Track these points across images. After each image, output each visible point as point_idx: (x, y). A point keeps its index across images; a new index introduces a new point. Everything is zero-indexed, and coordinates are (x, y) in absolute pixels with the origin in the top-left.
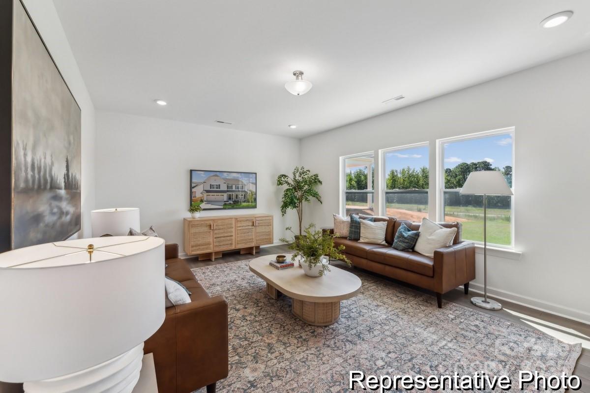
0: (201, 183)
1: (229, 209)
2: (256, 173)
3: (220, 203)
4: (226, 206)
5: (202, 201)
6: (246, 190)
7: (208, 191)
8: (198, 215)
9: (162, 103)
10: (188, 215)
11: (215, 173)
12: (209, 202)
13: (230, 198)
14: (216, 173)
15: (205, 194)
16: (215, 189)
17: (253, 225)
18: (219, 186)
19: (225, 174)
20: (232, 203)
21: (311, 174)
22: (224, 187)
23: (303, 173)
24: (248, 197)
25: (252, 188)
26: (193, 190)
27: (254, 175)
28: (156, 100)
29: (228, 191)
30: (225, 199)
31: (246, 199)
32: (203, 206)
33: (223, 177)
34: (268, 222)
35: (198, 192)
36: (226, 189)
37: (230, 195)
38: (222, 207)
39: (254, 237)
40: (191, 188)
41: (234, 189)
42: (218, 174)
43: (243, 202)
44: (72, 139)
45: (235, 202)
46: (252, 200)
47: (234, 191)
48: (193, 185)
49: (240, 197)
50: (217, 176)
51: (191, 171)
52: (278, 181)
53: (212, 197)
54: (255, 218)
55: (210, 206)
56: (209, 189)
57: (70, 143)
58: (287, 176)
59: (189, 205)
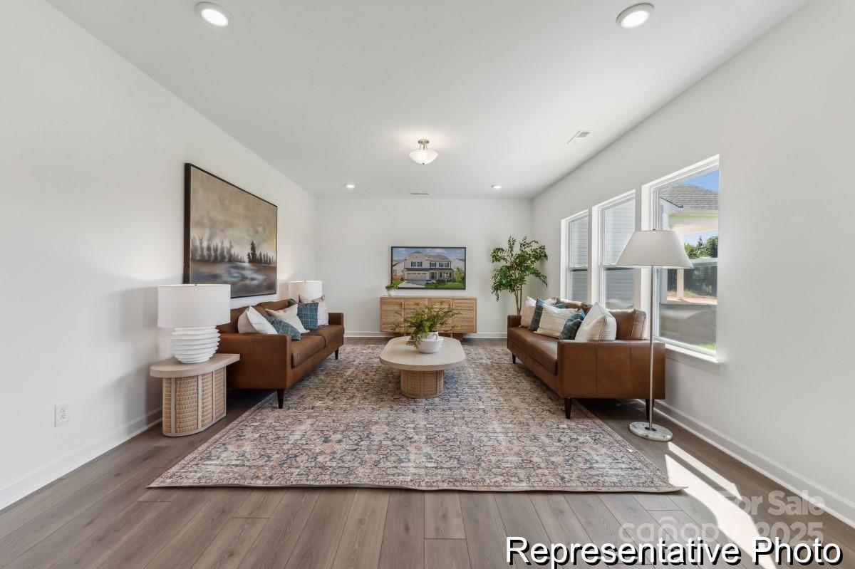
0: (402, 261)
1: (431, 289)
2: (465, 248)
3: (421, 282)
4: (428, 286)
5: (402, 280)
7: (408, 269)
8: (394, 293)
9: (351, 186)
10: (385, 293)
11: (416, 250)
12: (410, 281)
13: (433, 277)
14: (418, 249)
15: (406, 273)
16: (416, 267)
18: (421, 264)
19: (428, 250)
20: (435, 282)
21: (535, 246)
23: (524, 245)
24: (455, 276)
25: (461, 265)
26: (394, 268)
27: (463, 250)
28: (346, 185)
29: (430, 269)
30: (428, 278)
31: (452, 279)
32: (403, 284)
33: (425, 253)
34: (471, 305)
35: (399, 269)
36: (428, 267)
37: (433, 273)
38: (424, 287)
40: (392, 266)
41: (438, 266)
42: (420, 250)
43: (448, 281)
44: (260, 229)
45: (439, 280)
46: (460, 279)
47: (438, 269)
48: (394, 263)
49: (445, 276)
50: (419, 252)
51: (392, 248)
52: (493, 256)
53: (413, 275)
54: (453, 299)
55: (410, 285)
56: (410, 267)
57: (257, 232)
58: (503, 250)
59: (388, 283)
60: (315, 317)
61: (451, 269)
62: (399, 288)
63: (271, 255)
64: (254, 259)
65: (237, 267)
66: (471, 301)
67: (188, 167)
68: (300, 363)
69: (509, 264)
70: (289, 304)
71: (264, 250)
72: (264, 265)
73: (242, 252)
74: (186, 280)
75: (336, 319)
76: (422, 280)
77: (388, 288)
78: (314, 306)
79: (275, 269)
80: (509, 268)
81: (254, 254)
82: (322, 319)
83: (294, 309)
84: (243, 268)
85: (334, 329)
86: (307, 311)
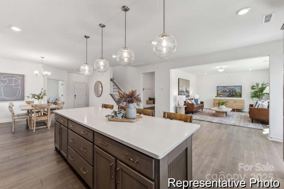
0: (220, 90)
4: (228, 96)
5: (220, 95)
6: (237, 91)
7: (222, 92)
8: (218, 98)
9: (205, 74)
10: (215, 98)
12: (222, 95)
13: (230, 94)
14: (225, 87)
16: (224, 91)
17: (235, 102)
18: (226, 91)
19: (228, 87)
22: (228, 91)
23: (263, 85)
25: (240, 91)
26: (218, 92)
27: (241, 87)
29: (229, 92)
30: (228, 94)
31: (236, 94)
32: (221, 96)
34: (243, 102)
35: (219, 92)
39: (235, 106)
40: (217, 91)
41: (231, 91)
42: (226, 87)
43: (235, 95)
44: (187, 86)
45: (232, 95)
46: (239, 95)
47: (232, 92)
48: (218, 90)
49: (234, 94)
50: (225, 88)
51: (217, 87)
52: (252, 88)
53: (223, 93)
54: (236, 100)
55: (223, 96)
56: (222, 91)
57: (186, 86)
58: (255, 86)
59: (216, 95)
60: (197, 102)
61: (236, 92)
62: (219, 97)
63: (189, 90)
64: (186, 91)
65: (184, 93)
66: (242, 101)
67: (179, 79)
68: (196, 108)
69: (257, 90)
70: (193, 99)
71: (188, 89)
72: (188, 92)
73: (185, 90)
74: (179, 95)
75: (202, 103)
76: (227, 95)
77: (216, 97)
78: (197, 100)
79: (189, 92)
80: (257, 92)
81: (186, 90)
82: (199, 103)
83: (194, 100)
84: (185, 93)
85: (202, 104)
86: (196, 101)
